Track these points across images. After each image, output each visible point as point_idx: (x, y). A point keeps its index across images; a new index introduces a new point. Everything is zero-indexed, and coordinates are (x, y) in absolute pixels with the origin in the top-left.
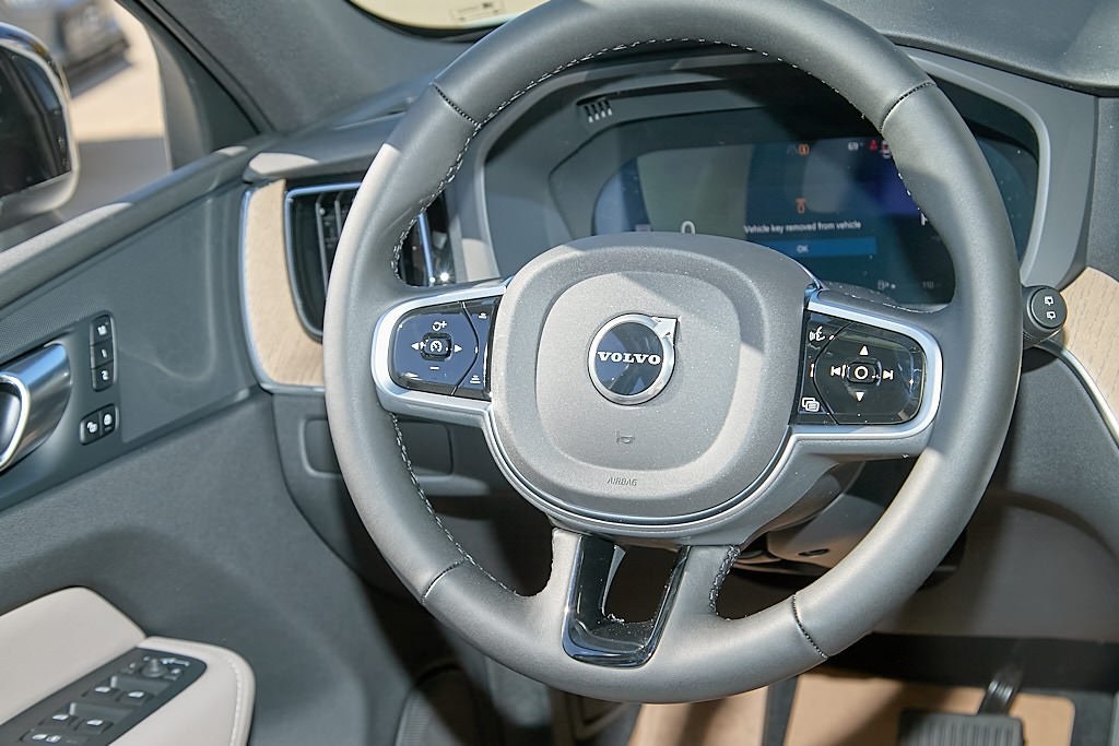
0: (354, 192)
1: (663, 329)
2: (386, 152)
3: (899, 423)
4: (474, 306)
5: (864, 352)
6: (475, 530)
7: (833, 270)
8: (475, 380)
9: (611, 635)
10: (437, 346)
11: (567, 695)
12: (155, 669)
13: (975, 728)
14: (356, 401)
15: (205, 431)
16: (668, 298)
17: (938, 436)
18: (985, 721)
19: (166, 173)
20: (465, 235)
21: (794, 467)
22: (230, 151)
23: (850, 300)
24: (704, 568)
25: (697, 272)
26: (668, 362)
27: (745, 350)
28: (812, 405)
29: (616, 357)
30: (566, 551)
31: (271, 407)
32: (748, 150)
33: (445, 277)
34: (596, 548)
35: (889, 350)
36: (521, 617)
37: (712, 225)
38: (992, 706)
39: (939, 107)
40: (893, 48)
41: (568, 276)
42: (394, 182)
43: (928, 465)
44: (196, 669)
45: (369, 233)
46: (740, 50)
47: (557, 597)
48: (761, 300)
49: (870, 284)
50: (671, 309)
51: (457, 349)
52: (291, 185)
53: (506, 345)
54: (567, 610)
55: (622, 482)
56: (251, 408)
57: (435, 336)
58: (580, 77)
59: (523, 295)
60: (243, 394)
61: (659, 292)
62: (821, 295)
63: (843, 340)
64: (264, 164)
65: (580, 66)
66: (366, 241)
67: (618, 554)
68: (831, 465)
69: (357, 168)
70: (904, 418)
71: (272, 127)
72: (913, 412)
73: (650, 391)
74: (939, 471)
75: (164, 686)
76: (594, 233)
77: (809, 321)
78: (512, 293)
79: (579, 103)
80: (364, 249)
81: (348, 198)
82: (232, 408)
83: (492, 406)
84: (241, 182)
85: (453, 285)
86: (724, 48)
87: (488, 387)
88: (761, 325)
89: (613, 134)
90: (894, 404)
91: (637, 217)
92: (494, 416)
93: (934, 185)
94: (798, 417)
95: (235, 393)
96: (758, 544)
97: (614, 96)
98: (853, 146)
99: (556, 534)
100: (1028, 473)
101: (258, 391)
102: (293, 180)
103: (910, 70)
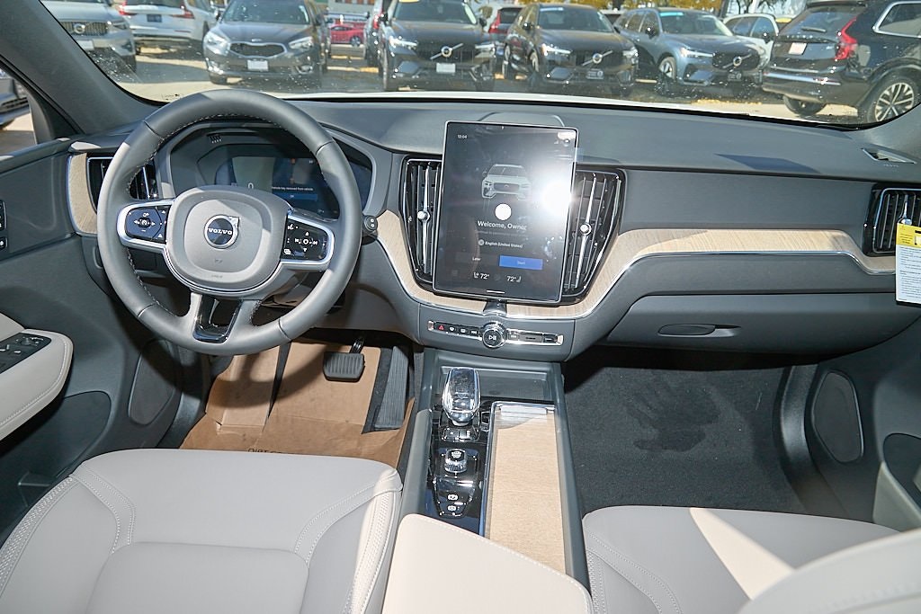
0: (111, 160)
1: (234, 222)
2: (124, 146)
3: (318, 260)
4: (161, 208)
5: (307, 234)
6: (162, 291)
7: (299, 205)
8: (160, 236)
9: (212, 331)
10: (144, 222)
11: (198, 353)
12: (27, 341)
13: (349, 358)
14: (111, 242)
15: (54, 248)
16: (237, 211)
17: (331, 265)
18: (351, 355)
19: (36, 145)
20: (162, 181)
21: (281, 273)
22: (62, 139)
23: (306, 217)
24: (248, 307)
25: (247, 202)
26: (235, 233)
27: (264, 231)
28: (288, 252)
29: (216, 231)
30: (196, 300)
31: (81, 240)
32: (273, 159)
33: (155, 195)
34: (207, 300)
35: (316, 234)
36: (177, 324)
37: (260, 186)
38: (354, 351)
39: (336, 150)
40: (322, 127)
41: (196, 200)
42: (127, 158)
43: (328, 274)
44: (48, 341)
45: (117, 177)
46: (266, 122)
47: (192, 316)
48: (270, 214)
49: (314, 211)
50: (237, 215)
51: (153, 224)
52: (88, 156)
53: (172, 223)
54: (196, 319)
55: (217, 276)
56: (72, 241)
57: (144, 219)
58: (207, 125)
59: (180, 206)
60: (68, 236)
61: (234, 209)
62: (293, 213)
63: (300, 230)
64: (77, 146)
65: (205, 121)
66: (116, 179)
67: (216, 303)
68: (294, 273)
69: (112, 151)
70: (320, 257)
71: (82, 131)
72: (324, 256)
73: (229, 243)
74: (331, 277)
75: (30, 348)
76: (215, 184)
77: (288, 222)
78: (175, 204)
79: (208, 135)
80: (114, 183)
81: (107, 163)
82: (62, 241)
83: (167, 246)
84: (69, 152)
85: (158, 199)
86: (260, 120)
87: (165, 239)
88: (270, 222)
89: (225, 147)
90: (317, 253)
91: (232, 180)
92: (167, 250)
93: (334, 177)
94: (283, 256)
95: (65, 235)
96: (270, 299)
97: (222, 134)
98: (311, 162)
99: (192, 294)
100: (364, 277)
101: (74, 234)
102: (90, 153)
103: (327, 135)
